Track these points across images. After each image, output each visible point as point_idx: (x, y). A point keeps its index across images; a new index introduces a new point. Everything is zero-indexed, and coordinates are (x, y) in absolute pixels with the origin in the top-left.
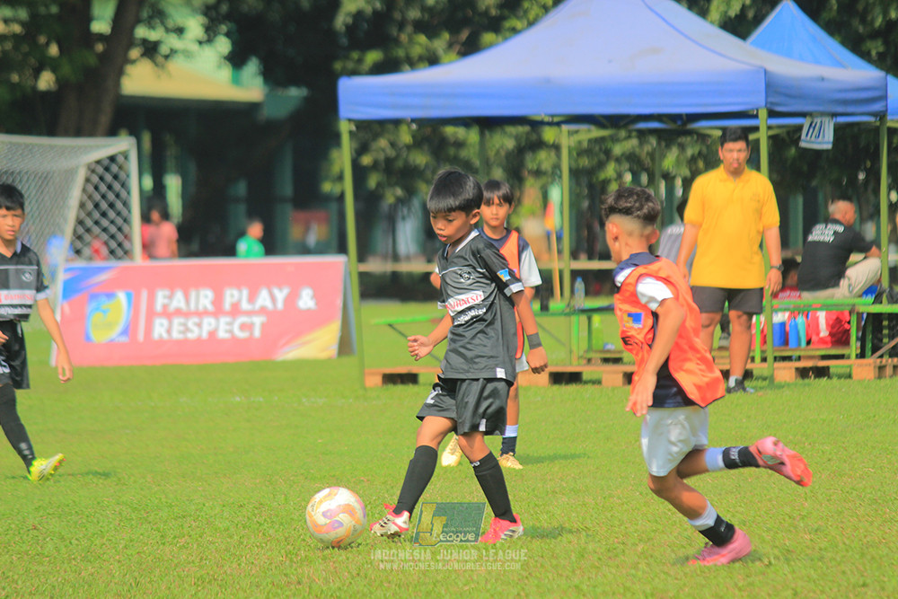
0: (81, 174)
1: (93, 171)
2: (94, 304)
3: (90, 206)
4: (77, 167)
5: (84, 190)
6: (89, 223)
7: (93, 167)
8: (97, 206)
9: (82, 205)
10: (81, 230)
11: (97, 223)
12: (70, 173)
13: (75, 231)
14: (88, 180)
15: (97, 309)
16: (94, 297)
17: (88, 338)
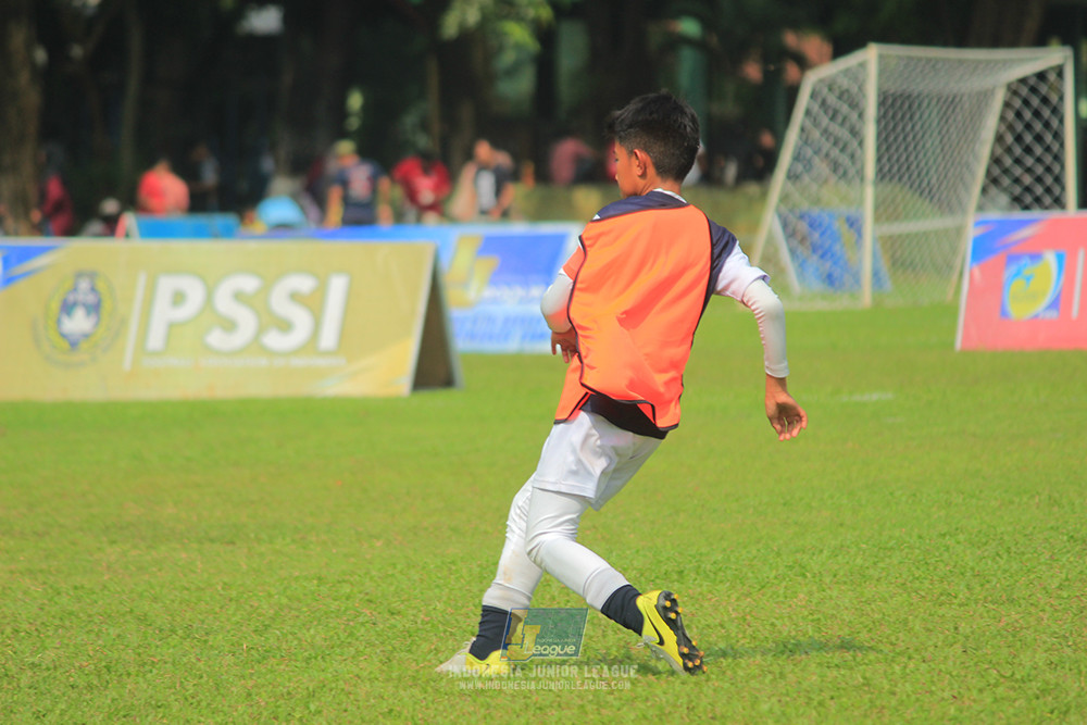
0: (1000, 97)
1: (1015, 93)
2: (1013, 269)
3: (1009, 139)
4: (994, 89)
5: (1002, 118)
6: (1008, 161)
7: (1014, 87)
8: (1019, 139)
9: (999, 139)
10: (996, 171)
11: (1018, 161)
12: (984, 96)
13: (988, 172)
14: (1007, 105)
15: (1018, 274)
16: (1013, 258)
17: (1004, 313)
